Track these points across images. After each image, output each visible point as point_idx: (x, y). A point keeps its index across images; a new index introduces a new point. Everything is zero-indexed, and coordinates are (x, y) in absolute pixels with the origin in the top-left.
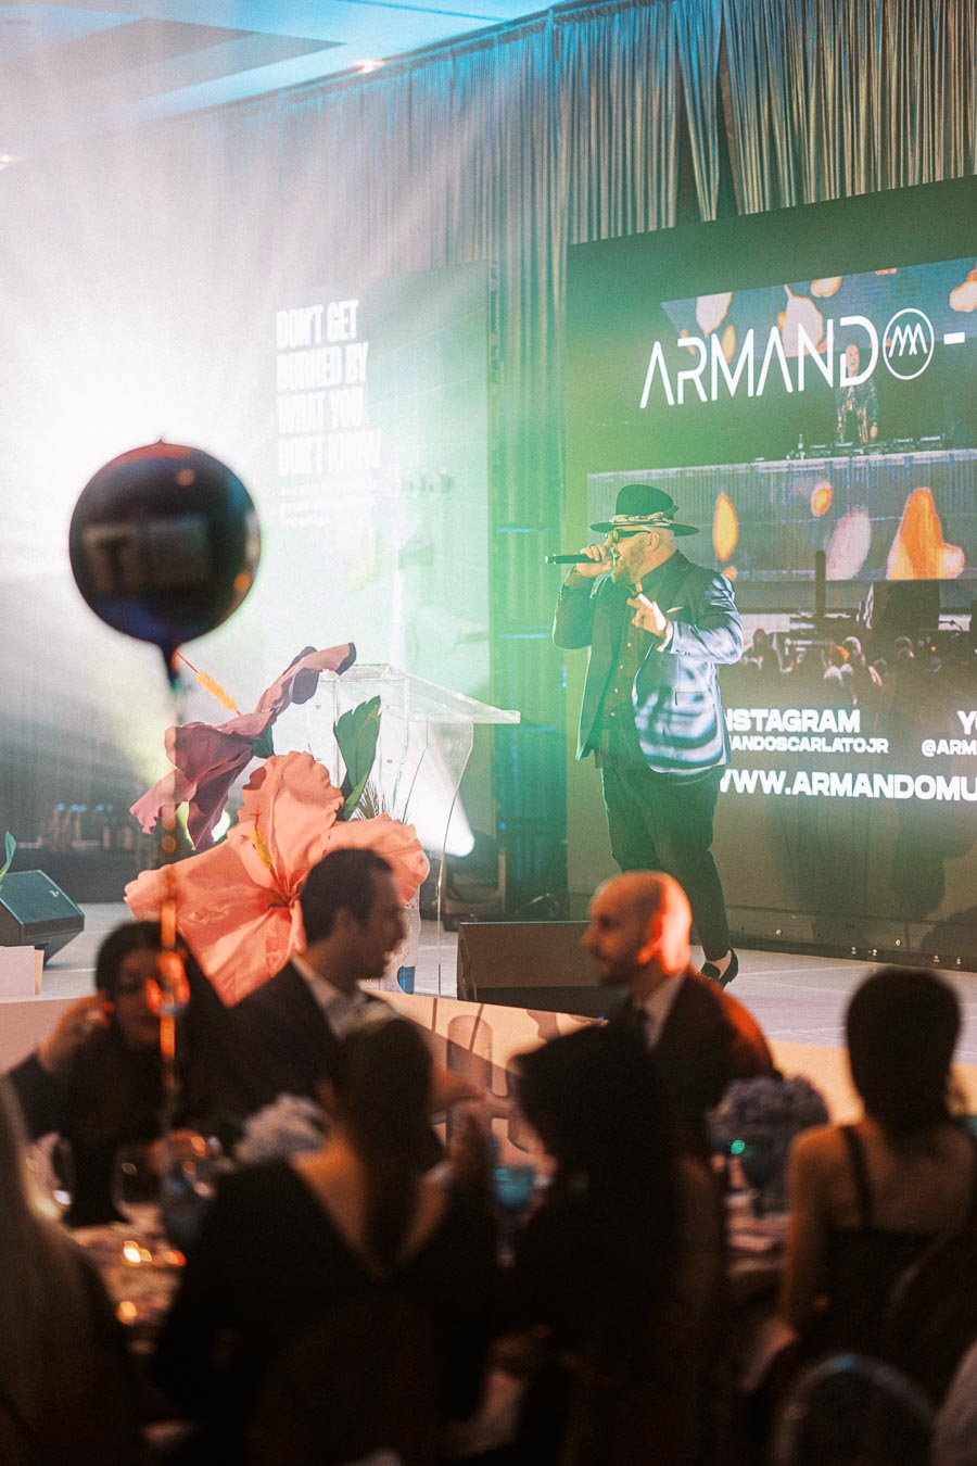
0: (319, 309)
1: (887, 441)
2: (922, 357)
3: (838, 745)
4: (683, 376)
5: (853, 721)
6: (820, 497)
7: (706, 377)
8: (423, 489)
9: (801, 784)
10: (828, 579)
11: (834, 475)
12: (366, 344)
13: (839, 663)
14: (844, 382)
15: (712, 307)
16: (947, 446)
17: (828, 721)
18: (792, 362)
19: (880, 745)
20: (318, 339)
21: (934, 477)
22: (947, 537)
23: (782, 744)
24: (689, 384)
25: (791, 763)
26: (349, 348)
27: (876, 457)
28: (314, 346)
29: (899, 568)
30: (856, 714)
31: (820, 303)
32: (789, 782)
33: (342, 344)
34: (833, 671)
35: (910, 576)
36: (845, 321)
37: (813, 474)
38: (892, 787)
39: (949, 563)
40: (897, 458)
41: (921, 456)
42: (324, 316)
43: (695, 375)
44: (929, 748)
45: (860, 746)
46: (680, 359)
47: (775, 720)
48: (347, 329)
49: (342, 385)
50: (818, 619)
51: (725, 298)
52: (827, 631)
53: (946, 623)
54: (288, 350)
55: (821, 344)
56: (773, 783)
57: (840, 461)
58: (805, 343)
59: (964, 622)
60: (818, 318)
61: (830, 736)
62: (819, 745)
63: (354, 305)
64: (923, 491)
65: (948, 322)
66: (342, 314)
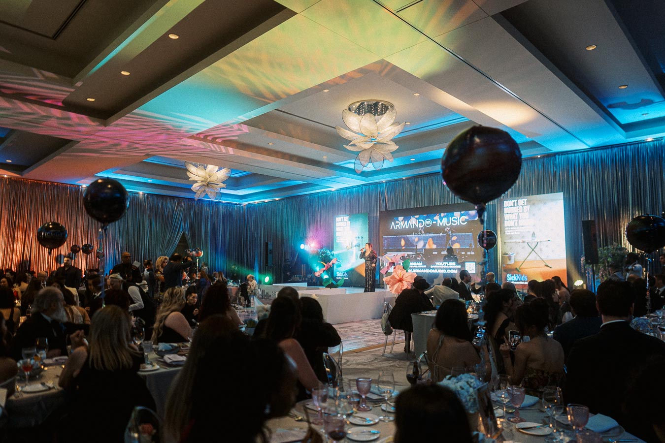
0: (342, 217)
1: (425, 233)
2: (430, 224)
3: (419, 267)
4: (396, 226)
6: (416, 239)
7: (400, 226)
8: (358, 238)
9: (414, 271)
10: (418, 248)
11: (418, 237)
12: (350, 222)
14: (419, 227)
15: (401, 218)
16: (434, 234)
17: (418, 264)
18: (412, 225)
19: (425, 266)
20: (342, 221)
21: (432, 238)
22: (434, 243)
24: (398, 227)
25: (412, 269)
26: (347, 222)
27: (424, 235)
29: (427, 247)
30: (421, 263)
31: (416, 218)
34: (418, 258)
35: (429, 248)
36: (419, 220)
37: (415, 237)
38: (427, 271)
39: (434, 247)
40: (427, 235)
41: (430, 235)
42: (344, 218)
43: (398, 226)
44: (432, 267)
45: (422, 267)
46: (396, 224)
49: (346, 226)
50: (416, 253)
51: (403, 217)
52: (418, 255)
53: (434, 253)
54: (338, 222)
55: (416, 223)
57: (419, 235)
58: (414, 223)
59: (436, 253)
60: (415, 220)
62: (417, 267)
63: (348, 217)
64: (431, 239)
65: (433, 220)
66: (346, 218)
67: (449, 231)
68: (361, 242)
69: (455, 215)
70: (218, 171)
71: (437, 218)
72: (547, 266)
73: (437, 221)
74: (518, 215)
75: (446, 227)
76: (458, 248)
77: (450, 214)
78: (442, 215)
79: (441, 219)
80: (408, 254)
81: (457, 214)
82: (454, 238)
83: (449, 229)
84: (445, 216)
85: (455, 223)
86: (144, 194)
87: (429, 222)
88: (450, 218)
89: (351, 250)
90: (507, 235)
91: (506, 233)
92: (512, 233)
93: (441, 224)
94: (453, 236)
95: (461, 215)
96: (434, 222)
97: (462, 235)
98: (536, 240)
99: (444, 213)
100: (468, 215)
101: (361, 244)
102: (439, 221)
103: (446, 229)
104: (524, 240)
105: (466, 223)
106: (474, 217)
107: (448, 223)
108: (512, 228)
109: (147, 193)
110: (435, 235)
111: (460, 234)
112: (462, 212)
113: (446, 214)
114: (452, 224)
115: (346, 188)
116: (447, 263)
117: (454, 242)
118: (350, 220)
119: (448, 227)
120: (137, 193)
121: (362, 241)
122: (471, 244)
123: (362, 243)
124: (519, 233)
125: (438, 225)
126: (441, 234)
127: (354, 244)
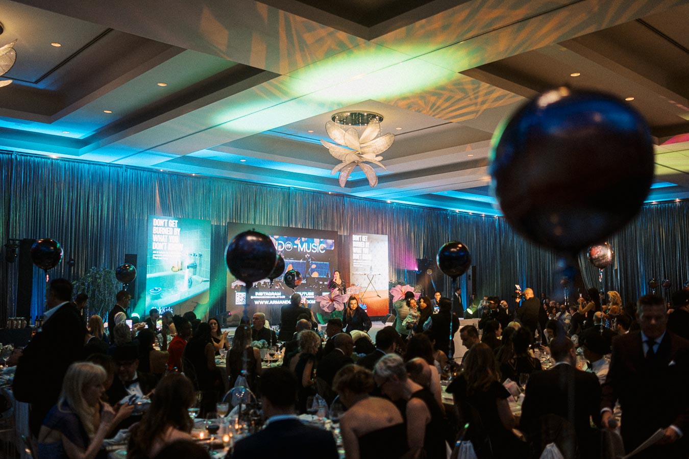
0: (166, 221)
1: (285, 258)
2: (290, 248)
3: (277, 297)
5: (280, 294)
8: (194, 255)
9: (271, 302)
12: (180, 229)
13: (278, 286)
14: (279, 250)
16: (294, 260)
17: (276, 294)
19: (284, 297)
20: (166, 226)
23: (268, 297)
25: (269, 300)
26: (175, 229)
28: (164, 226)
30: (280, 293)
31: (275, 239)
32: (269, 302)
33: (173, 228)
34: (276, 287)
36: (279, 242)
40: (287, 260)
41: (290, 261)
42: (168, 222)
45: (281, 297)
47: (267, 293)
48: (174, 225)
49: (173, 234)
54: (156, 226)
55: (276, 244)
56: (267, 302)
61: (276, 296)
62: (275, 297)
63: (177, 221)
64: (291, 265)
65: (294, 244)
66: (173, 222)
67: (309, 258)
68: (198, 262)
69: (315, 241)
71: (297, 242)
72: (378, 296)
73: (297, 245)
74: (362, 249)
75: (306, 253)
76: (317, 277)
77: (310, 240)
78: (303, 239)
79: (302, 243)
80: (265, 282)
81: (317, 241)
82: (314, 266)
83: (309, 256)
84: (306, 242)
85: (315, 250)
87: (289, 245)
88: (311, 244)
89: (180, 272)
90: (355, 267)
91: (354, 266)
92: (358, 266)
93: (302, 250)
94: (312, 264)
95: (321, 243)
96: (295, 247)
97: (320, 264)
98: (373, 274)
99: (305, 237)
100: (326, 243)
101: (198, 264)
102: (299, 245)
103: (306, 256)
104: (366, 273)
105: (324, 251)
106: (331, 246)
107: (309, 249)
108: (358, 261)
110: (296, 261)
111: (319, 262)
112: (322, 240)
113: (306, 239)
114: (313, 251)
116: (306, 293)
117: (313, 271)
118: (180, 225)
119: (309, 253)
121: (200, 260)
122: (328, 274)
123: (200, 264)
124: (361, 266)
125: (299, 251)
126: (301, 261)
127: (186, 264)
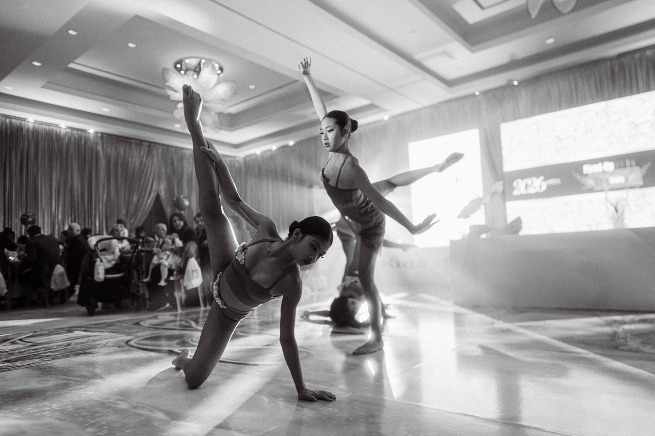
70: (216, 85)
86: (97, 133)
109: (102, 133)
115: (410, 112)
120: (85, 131)
